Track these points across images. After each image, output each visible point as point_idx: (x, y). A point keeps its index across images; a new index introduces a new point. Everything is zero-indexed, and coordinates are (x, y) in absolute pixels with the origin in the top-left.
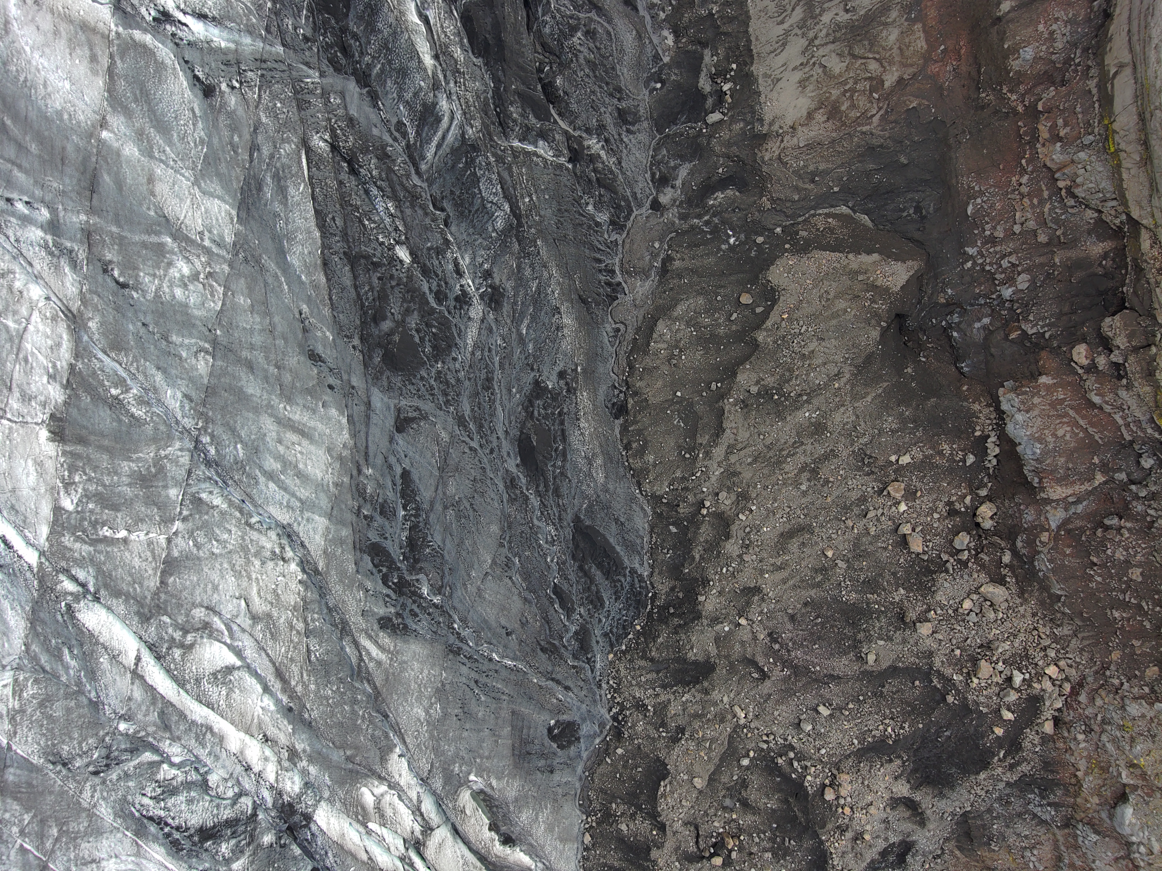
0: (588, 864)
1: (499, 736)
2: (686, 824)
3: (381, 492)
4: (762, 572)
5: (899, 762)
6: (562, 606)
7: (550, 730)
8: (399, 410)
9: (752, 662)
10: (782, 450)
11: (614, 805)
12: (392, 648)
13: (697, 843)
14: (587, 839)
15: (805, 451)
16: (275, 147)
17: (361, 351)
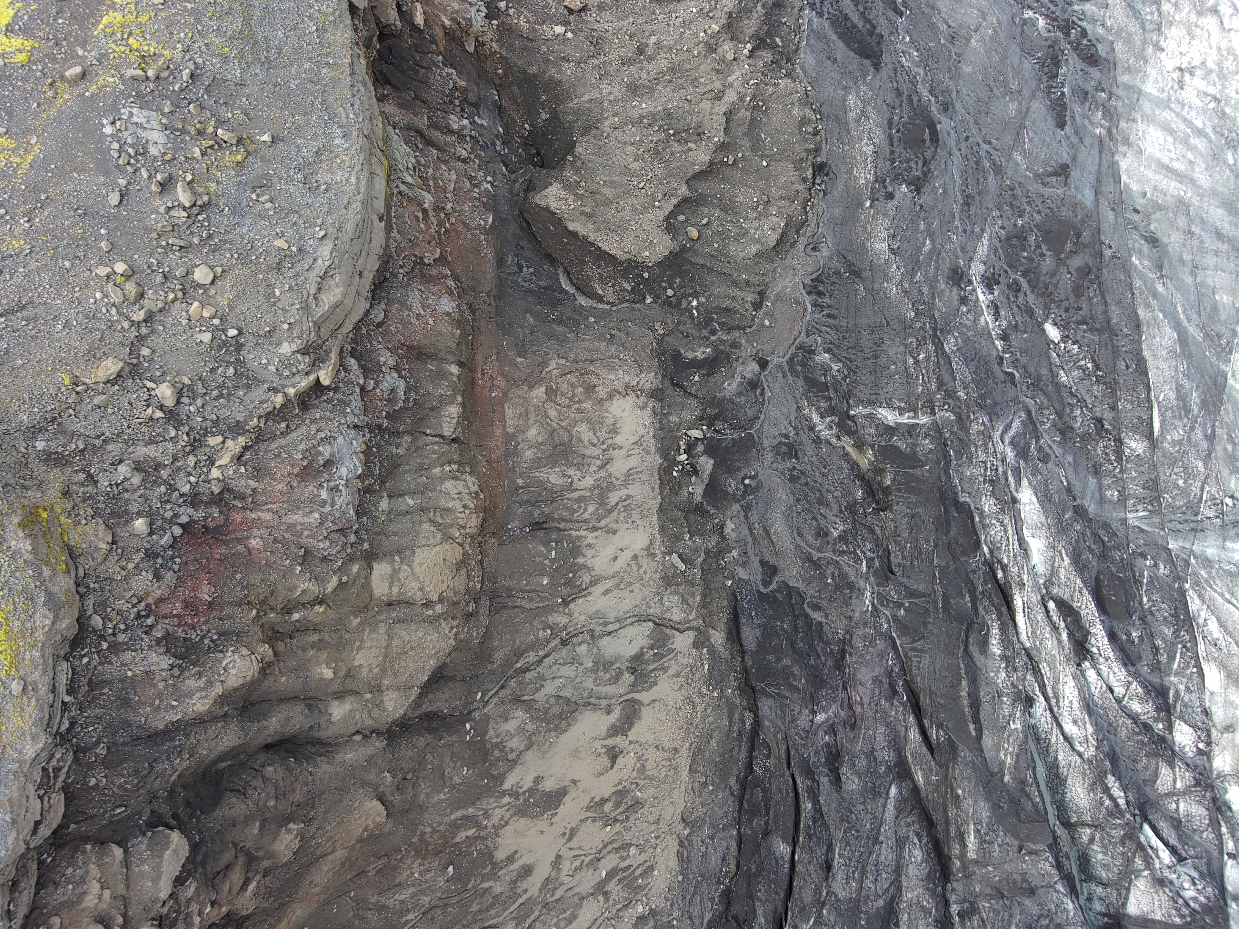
10: (669, 81)
16: (1189, 437)
17: (1102, 243)
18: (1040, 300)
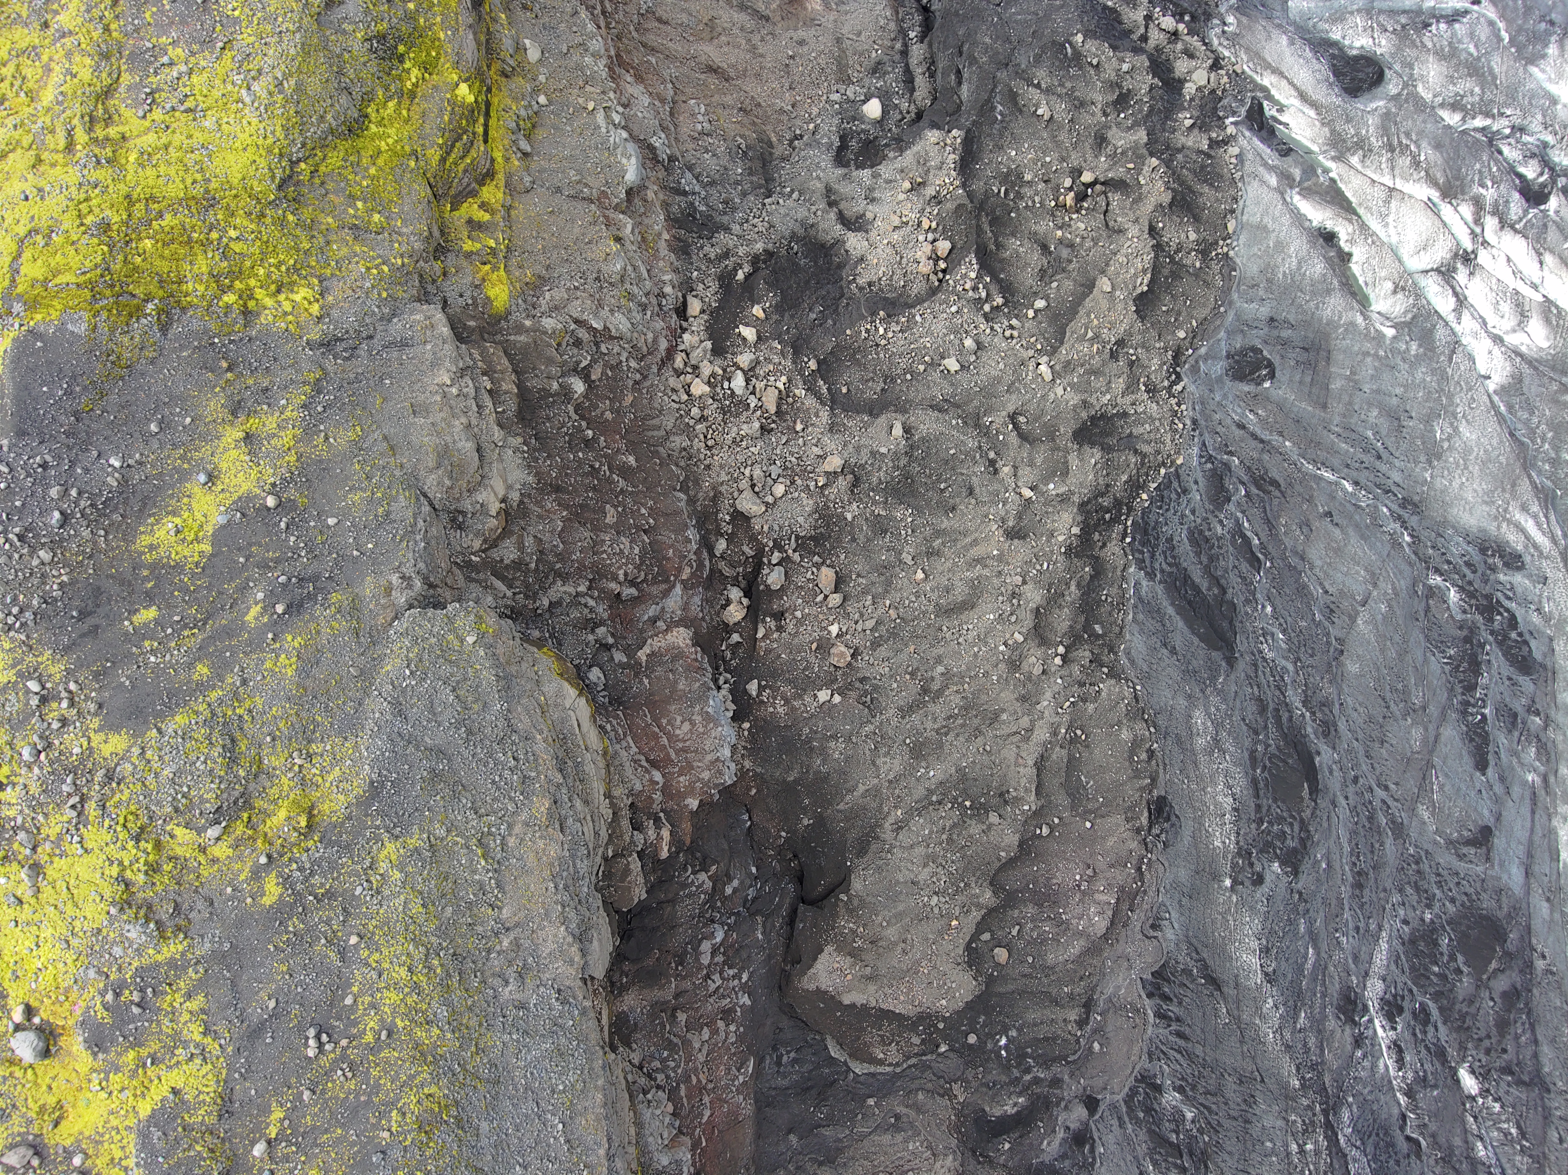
0: (1232, 192)
1: (1348, 379)
2: (1121, 231)
3: (1515, 745)
4: (1000, 558)
5: (861, 281)
6: (1247, 541)
7: (1272, 376)
8: (1488, 859)
9: (1023, 437)
10: (963, 726)
11: (1198, 265)
12: (1504, 525)
13: (1108, 205)
14: (1231, 226)
15: (935, 720)
18: (1454, 1035)
